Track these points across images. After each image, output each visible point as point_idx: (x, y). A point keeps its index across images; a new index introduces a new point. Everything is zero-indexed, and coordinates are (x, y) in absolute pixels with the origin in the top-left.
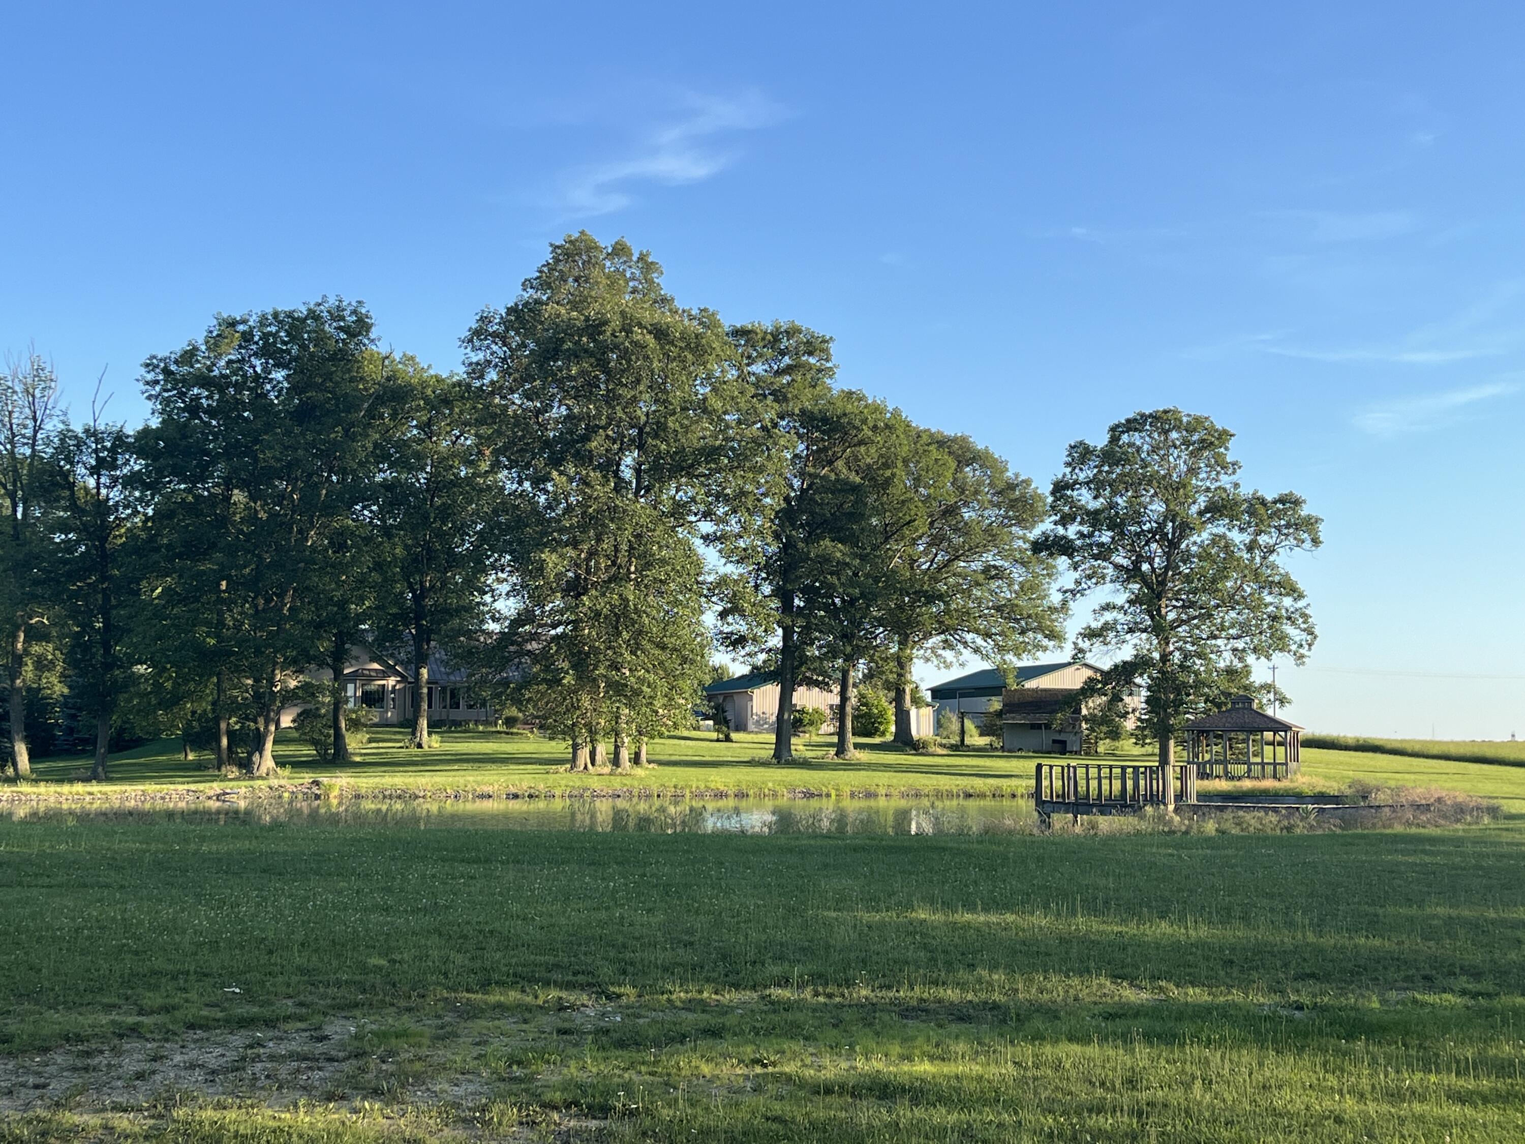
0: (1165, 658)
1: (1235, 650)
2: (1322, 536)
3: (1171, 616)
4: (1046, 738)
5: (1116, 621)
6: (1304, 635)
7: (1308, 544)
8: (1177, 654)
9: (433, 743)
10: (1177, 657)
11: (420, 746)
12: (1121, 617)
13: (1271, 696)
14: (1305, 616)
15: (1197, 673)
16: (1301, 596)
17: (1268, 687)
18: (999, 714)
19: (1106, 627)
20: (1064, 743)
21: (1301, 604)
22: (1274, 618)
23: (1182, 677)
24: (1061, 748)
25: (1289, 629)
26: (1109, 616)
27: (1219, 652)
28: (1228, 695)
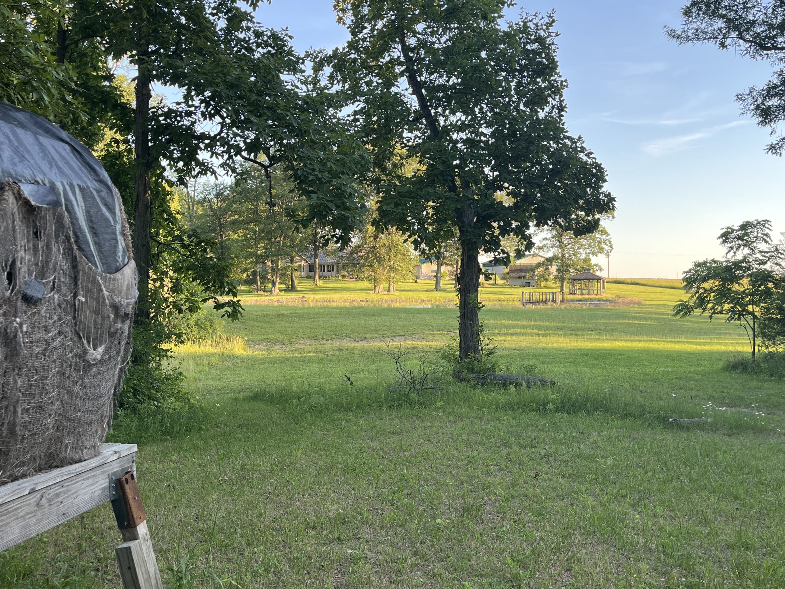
0: (563, 256)
1: (586, 253)
2: (615, 216)
3: (565, 242)
4: (523, 281)
5: (547, 244)
6: (609, 248)
7: (611, 218)
8: (567, 255)
9: (320, 283)
10: (567, 256)
11: (316, 285)
12: (549, 242)
13: (598, 268)
14: (610, 242)
15: (573, 261)
16: (608, 235)
17: (596, 265)
18: (508, 273)
19: (545, 246)
20: (529, 283)
21: (608, 237)
22: (599, 242)
23: (568, 262)
24: (528, 284)
25: (604, 246)
26: (545, 242)
27: (581, 254)
28: (583, 268)
